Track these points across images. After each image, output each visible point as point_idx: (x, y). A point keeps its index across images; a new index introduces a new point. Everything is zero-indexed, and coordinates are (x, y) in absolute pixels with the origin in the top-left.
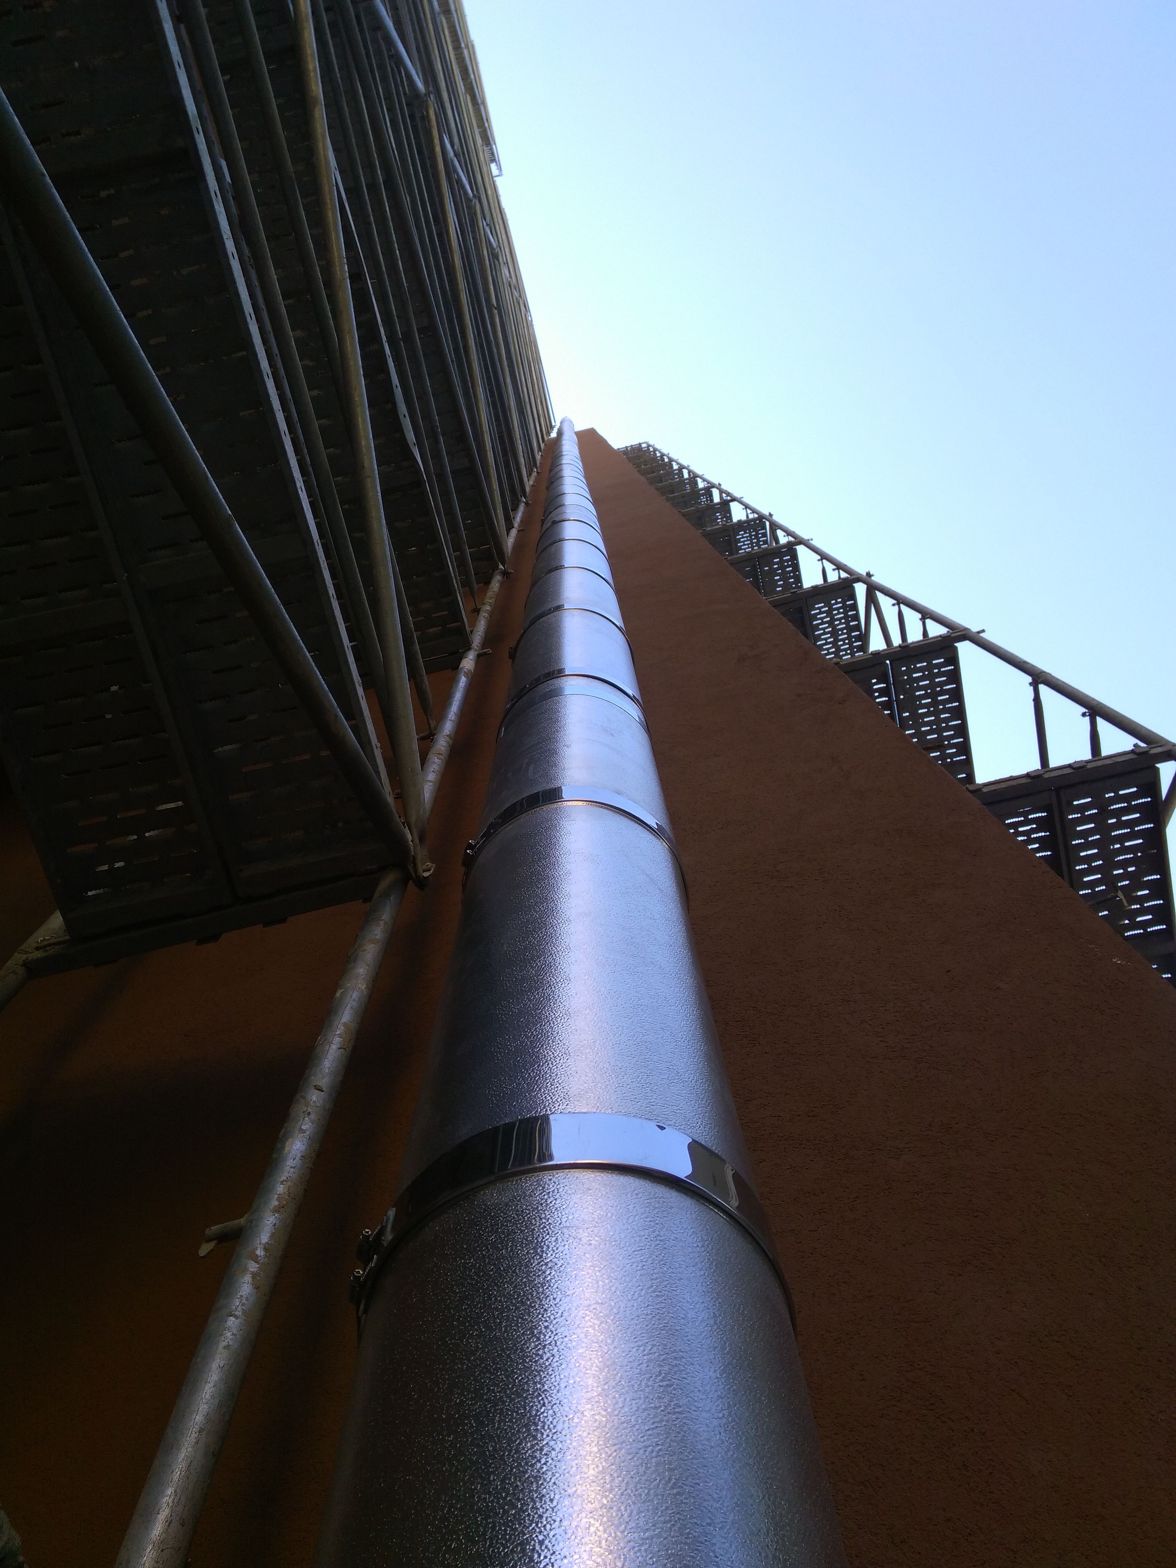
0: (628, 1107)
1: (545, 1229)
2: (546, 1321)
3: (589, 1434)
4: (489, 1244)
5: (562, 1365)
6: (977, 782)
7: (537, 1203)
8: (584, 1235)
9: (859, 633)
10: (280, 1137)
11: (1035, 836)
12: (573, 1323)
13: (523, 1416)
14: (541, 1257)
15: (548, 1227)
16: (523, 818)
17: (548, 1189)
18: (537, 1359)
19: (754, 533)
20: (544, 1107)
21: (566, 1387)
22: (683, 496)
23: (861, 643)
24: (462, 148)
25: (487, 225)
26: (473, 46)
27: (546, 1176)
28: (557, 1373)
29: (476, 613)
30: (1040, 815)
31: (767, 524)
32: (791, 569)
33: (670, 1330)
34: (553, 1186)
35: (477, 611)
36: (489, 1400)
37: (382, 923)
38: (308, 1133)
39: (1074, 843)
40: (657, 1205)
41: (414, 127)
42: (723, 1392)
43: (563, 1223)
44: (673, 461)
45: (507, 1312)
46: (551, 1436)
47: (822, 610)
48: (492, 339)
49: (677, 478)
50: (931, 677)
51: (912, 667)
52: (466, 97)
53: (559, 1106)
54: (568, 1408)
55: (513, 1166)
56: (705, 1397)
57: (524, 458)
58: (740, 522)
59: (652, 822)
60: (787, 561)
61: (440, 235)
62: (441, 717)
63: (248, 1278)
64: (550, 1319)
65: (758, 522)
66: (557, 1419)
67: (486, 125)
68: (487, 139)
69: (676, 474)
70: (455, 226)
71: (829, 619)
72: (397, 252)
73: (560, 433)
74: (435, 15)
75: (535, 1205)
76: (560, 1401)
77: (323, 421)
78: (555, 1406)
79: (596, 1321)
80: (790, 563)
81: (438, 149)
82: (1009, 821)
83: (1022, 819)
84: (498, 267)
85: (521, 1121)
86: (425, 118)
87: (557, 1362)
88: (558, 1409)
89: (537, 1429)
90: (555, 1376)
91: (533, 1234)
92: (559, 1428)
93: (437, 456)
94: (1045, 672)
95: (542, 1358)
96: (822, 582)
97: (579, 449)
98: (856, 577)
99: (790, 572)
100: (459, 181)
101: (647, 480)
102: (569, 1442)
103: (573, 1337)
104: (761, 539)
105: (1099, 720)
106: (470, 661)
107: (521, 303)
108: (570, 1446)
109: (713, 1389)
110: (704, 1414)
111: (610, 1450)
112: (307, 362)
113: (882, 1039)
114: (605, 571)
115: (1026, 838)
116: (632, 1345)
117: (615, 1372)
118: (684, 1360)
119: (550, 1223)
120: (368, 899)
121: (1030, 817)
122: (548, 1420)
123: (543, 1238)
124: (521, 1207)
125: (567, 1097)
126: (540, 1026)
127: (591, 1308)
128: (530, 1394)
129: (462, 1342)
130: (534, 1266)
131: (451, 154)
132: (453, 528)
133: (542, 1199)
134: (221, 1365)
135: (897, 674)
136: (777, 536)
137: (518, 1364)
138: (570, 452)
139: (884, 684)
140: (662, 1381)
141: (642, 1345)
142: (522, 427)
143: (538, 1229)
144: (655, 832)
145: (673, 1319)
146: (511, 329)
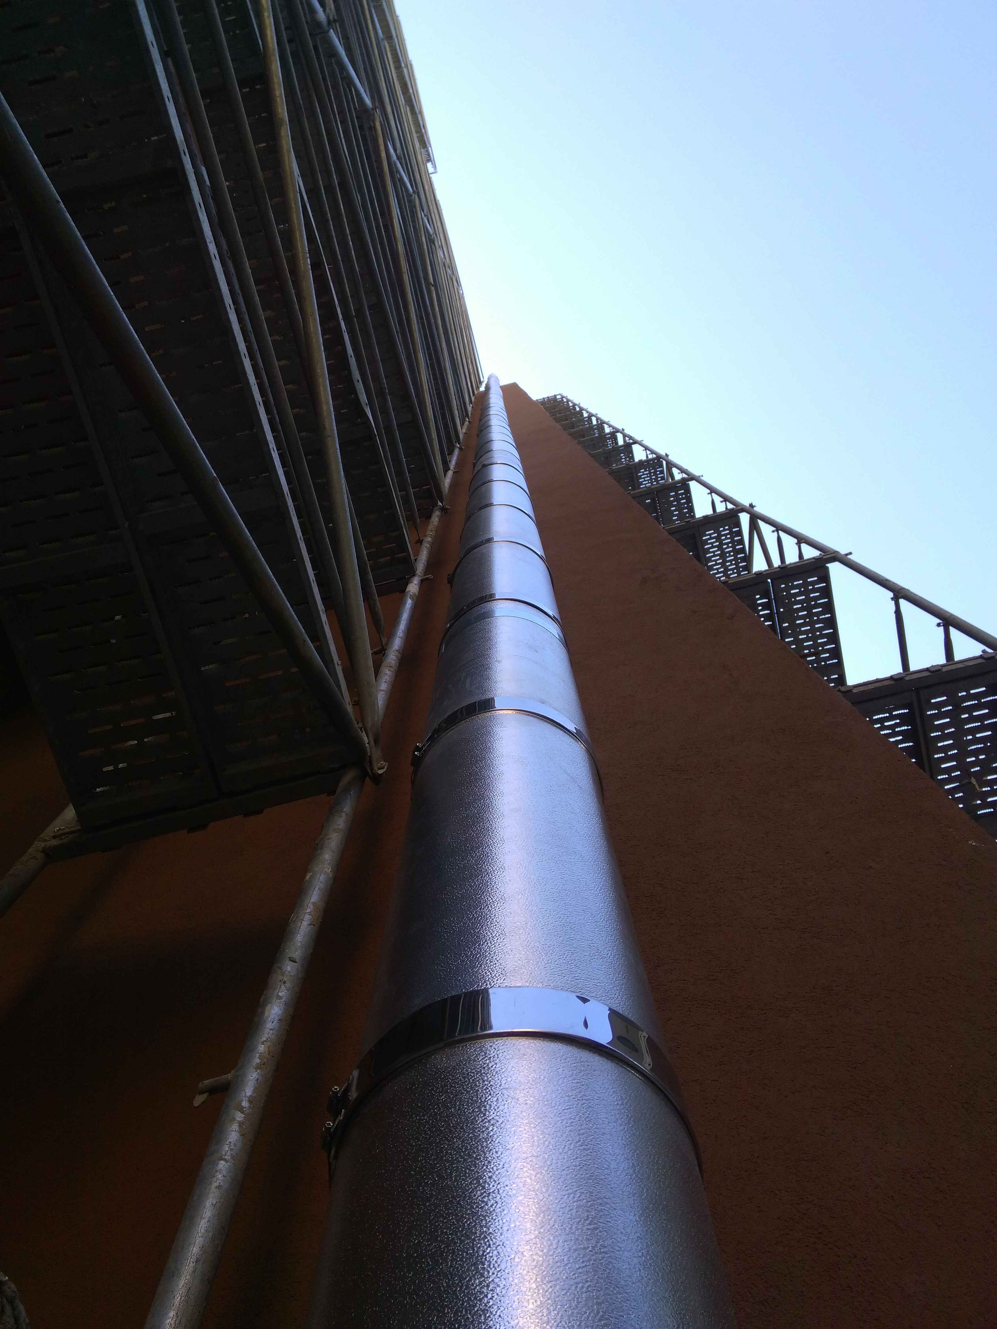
0: (556, 981)
1: (488, 1090)
2: (490, 1172)
3: (528, 1272)
4: (440, 1103)
5: (504, 1210)
6: (848, 684)
7: (481, 1067)
8: (521, 1096)
9: (744, 555)
10: (261, 1002)
11: (899, 729)
12: (512, 1174)
13: (472, 1256)
14: (485, 1115)
15: (490, 1089)
16: (462, 725)
17: (489, 1055)
18: (483, 1205)
19: (653, 471)
20: (485, 982)
21: (508, 1230)
22: (592, 440)
23: (746, 564)
24: (403, 152)
25: (425, 216)
26: (411, 65)
27: (488, 1043)
28: (500, 1218)
29: (419, 544)
30: (903, 711)
31: (664, 463)
32: (685, 501)
33: (596, 1179)
34: (494, 1052)
35: (420, 542)
36: (442, 1242)
37: (343, 814)
38: (284, 999)
39: (932, 735)
40: (582, 1069)
41: (364, 138)
42: (642, 1233)
43: (502, 1085)
44: (583, 410)
45: (457, 1163)
46: (496, 1274)
47: (712, 536)
48: (430, 312)
49: (587, 425)
50: (807, 593)
51: (790, 584)
52: (406, 108)
53: (497, 980)
54: (510, 1249)
55: (459, 1034)
56: (627, 1238)
57: (458, 411)
58: (641, 461)
59: (571, 727)
60: (682, 494)
61: (385, 226)
62: (391, 635)
63: (235, 1127)
64: (493, 1170)
65: (656, 461)
66: (501, 1258)
67: (423, 131)
68: (424, 143)
69: (586, 421)
70: (398, 218)
71: (718, 543)
72: (351, 243)
73: (488, 388)
74: (379, 42)
75: (478, 1069)
76: (503, 1243)
77: (290, 386)
78: (499, 1248)
79: (532, 1172)
80: (684, 496)
81: (383, 155)
82: (876, 717)
83: (888, 715)
84: (434, 250)
85: (465, 993)
86: (373, 128)
87: (500, 1208)
88: (501, 1250)
89: (485, 1268)
90: (499, 1220)
91: (477, 1094)
92: (503, 1267)
93: (384, 410)
94: (904, 588)
95: (487, 1205)
96: (712, 513)
97: (504, 401)
98: (741, 508)
99: (684, 503)
100: (401, 180)
101: (562, 426)
102: (511, 1279)
103: (513, 1186)
104: (659, 476)
105: (952, 630)
106: (415, 586)
107: (454, 280)
108: (512, 1283)
109: (634, 1231)
110: (626, 1254)
111: (547, 1286)
112: (277, 338)
113: (772, 912)
114: (528, 507)
115: (891, 731)
116: (564, 1193)
117: (549, 1217)
118: (608, 1206)
119: (491, 1085)
120: (332, 793)
121: (894, 713)
122: (493, 1260)
123: (486, 1098)
124: (467, 1070)
125: (503, 973)
126: (480, 909)
127: (528, 1160)
128: (477, 1237)
129: (419, 1190)
130: (479, 1123)
131: (394, 157)
132: (399, 473)
133: (485, 1064)
134: (214, 1203)
135: (777, 591)
136: (673, 473)
137: (467, 1210)
138: (496, 404)
139: (766, 599)
140: (590, 1224)
141: (572, 1193)
142: (456, 384)
143: (482, 1090)
144: (574, 735)
145: (598, 1169)
146: (446, 301)
